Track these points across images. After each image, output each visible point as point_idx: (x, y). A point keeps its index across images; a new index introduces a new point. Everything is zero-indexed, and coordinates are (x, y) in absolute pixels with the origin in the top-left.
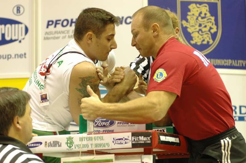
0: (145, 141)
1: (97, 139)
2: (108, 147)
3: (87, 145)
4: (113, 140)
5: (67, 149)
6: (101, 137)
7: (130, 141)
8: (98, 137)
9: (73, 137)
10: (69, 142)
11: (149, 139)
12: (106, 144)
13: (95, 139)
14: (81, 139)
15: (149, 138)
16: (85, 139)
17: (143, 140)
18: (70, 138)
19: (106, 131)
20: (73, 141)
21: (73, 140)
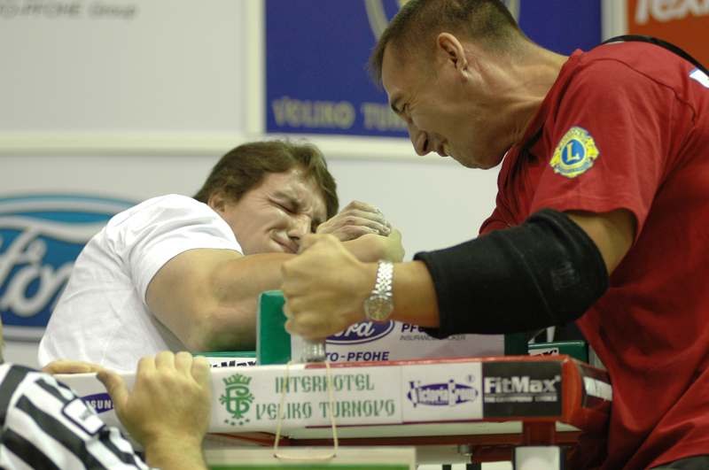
0: (534, 395)
1: (345, 384)
2: (389, 415)
3: (307, 409)
4: (407, 388)
5: (226, 421)
6: (360, 378)
7: (477, 393)
8: (349, 377)
9: (248, 376)
10: (233, 394)
11: (552, 389)
12: (382, 402)
13: (338, 384)
14: (283, 384)
15: (550, 384)
16: (299, 385)
17: (526, 390)
18: (237, 381)
19: (358, 357)
20: (251, 391)
21: (249, 387)
